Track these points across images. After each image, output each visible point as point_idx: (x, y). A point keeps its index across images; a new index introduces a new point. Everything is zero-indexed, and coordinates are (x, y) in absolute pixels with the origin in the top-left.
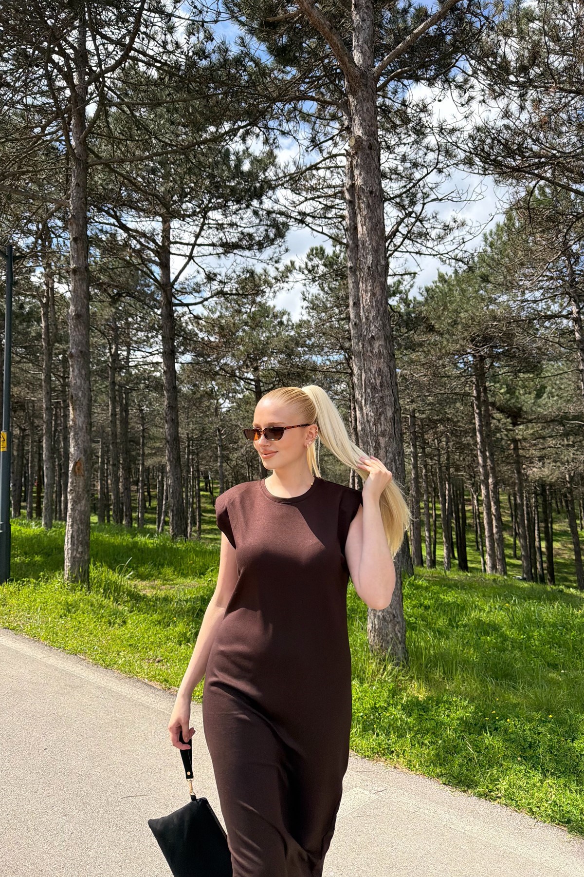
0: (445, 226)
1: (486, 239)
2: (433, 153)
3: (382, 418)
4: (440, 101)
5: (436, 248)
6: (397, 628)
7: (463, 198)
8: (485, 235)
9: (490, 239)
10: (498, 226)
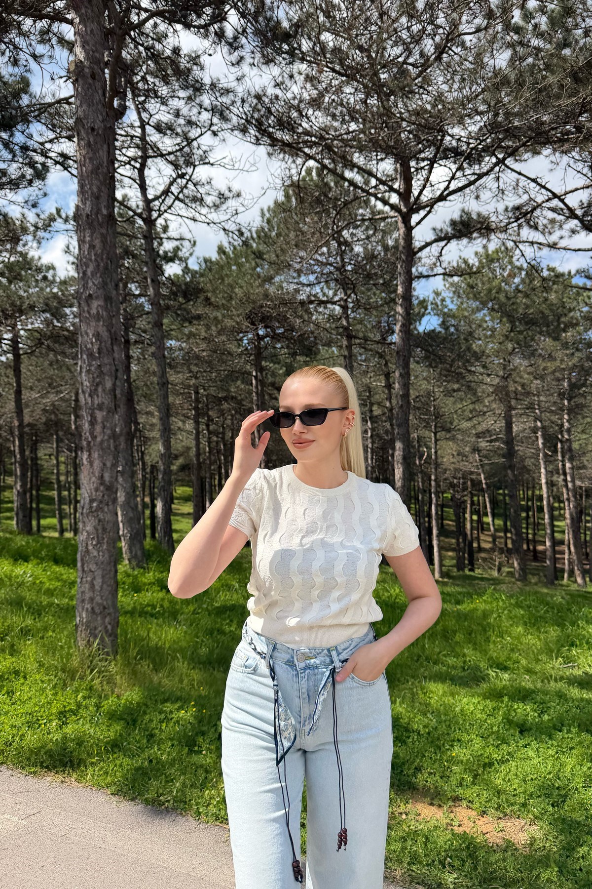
0: (220, 194)
1: (263, 215)
2: (206, 113)
3: (100, 389)
4: (210, 55)
5: (209, 216)
6: (107, 620)
7: (236, 166)
8: (262, 210)
9: (267, 215)
10: (276, 202)
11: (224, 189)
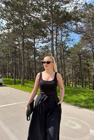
11: (73, 39)
